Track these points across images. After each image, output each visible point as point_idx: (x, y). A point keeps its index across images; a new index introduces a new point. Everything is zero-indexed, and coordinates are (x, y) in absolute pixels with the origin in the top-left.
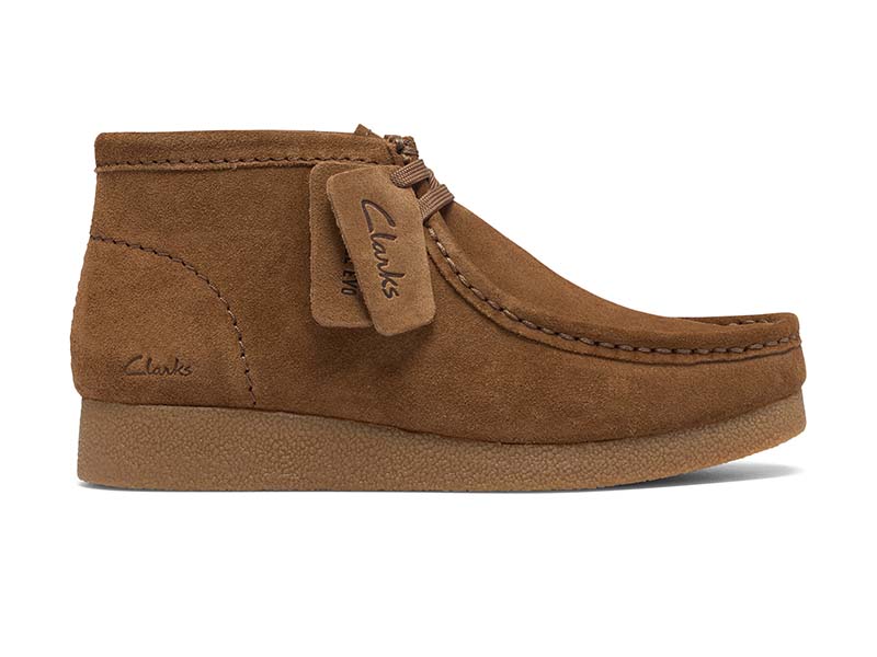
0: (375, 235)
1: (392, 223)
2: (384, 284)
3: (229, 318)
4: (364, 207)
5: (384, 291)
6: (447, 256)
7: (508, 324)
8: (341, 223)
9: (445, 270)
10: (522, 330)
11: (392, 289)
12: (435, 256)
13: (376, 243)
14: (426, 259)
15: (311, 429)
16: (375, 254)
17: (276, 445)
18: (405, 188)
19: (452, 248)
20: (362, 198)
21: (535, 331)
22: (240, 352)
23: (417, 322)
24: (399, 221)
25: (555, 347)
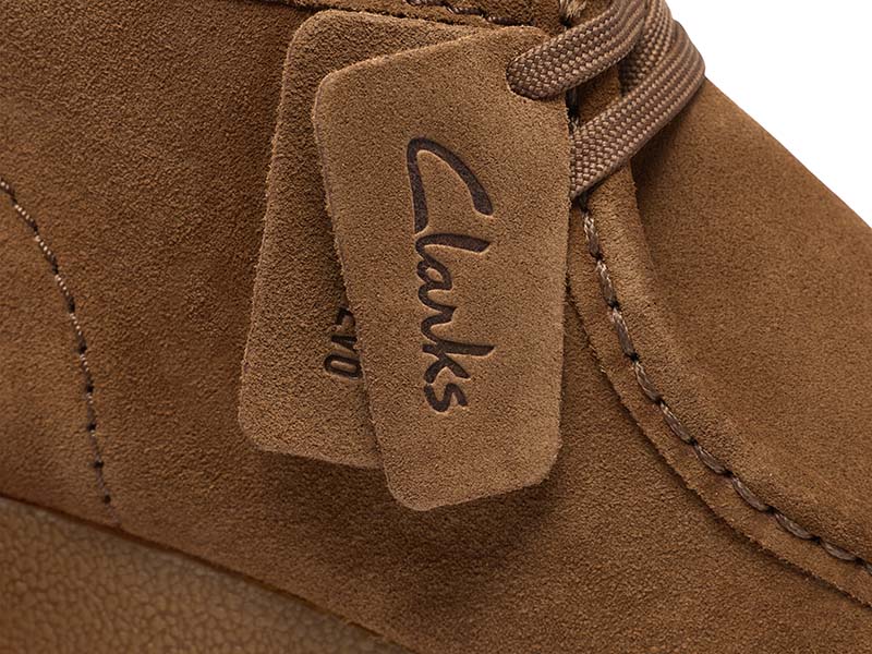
0: (433, 238)
1: (484, 203)
2: (432, 371)
3: (70, 336)
4: (412, 157)
5: (429, 392)
6: (616, 305)
7: (738, 517)
8: (336, 207)
9: (603, 344)
10: (770, 536)
11: (451, 387)
12: (583, 303)
13: (430, 260)
14: (558, 311)
15: (241, 609)
16: (422, 291)
17: (159, 623)
18: (543, 99)
19: (632, 286)
20: (411, 135)
21: (805, 546)
22: (85, 421)
23: (502, 483)
24: (504, 200)
25: (846, 595)
